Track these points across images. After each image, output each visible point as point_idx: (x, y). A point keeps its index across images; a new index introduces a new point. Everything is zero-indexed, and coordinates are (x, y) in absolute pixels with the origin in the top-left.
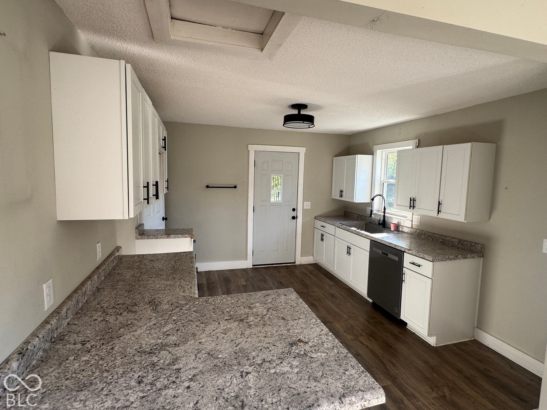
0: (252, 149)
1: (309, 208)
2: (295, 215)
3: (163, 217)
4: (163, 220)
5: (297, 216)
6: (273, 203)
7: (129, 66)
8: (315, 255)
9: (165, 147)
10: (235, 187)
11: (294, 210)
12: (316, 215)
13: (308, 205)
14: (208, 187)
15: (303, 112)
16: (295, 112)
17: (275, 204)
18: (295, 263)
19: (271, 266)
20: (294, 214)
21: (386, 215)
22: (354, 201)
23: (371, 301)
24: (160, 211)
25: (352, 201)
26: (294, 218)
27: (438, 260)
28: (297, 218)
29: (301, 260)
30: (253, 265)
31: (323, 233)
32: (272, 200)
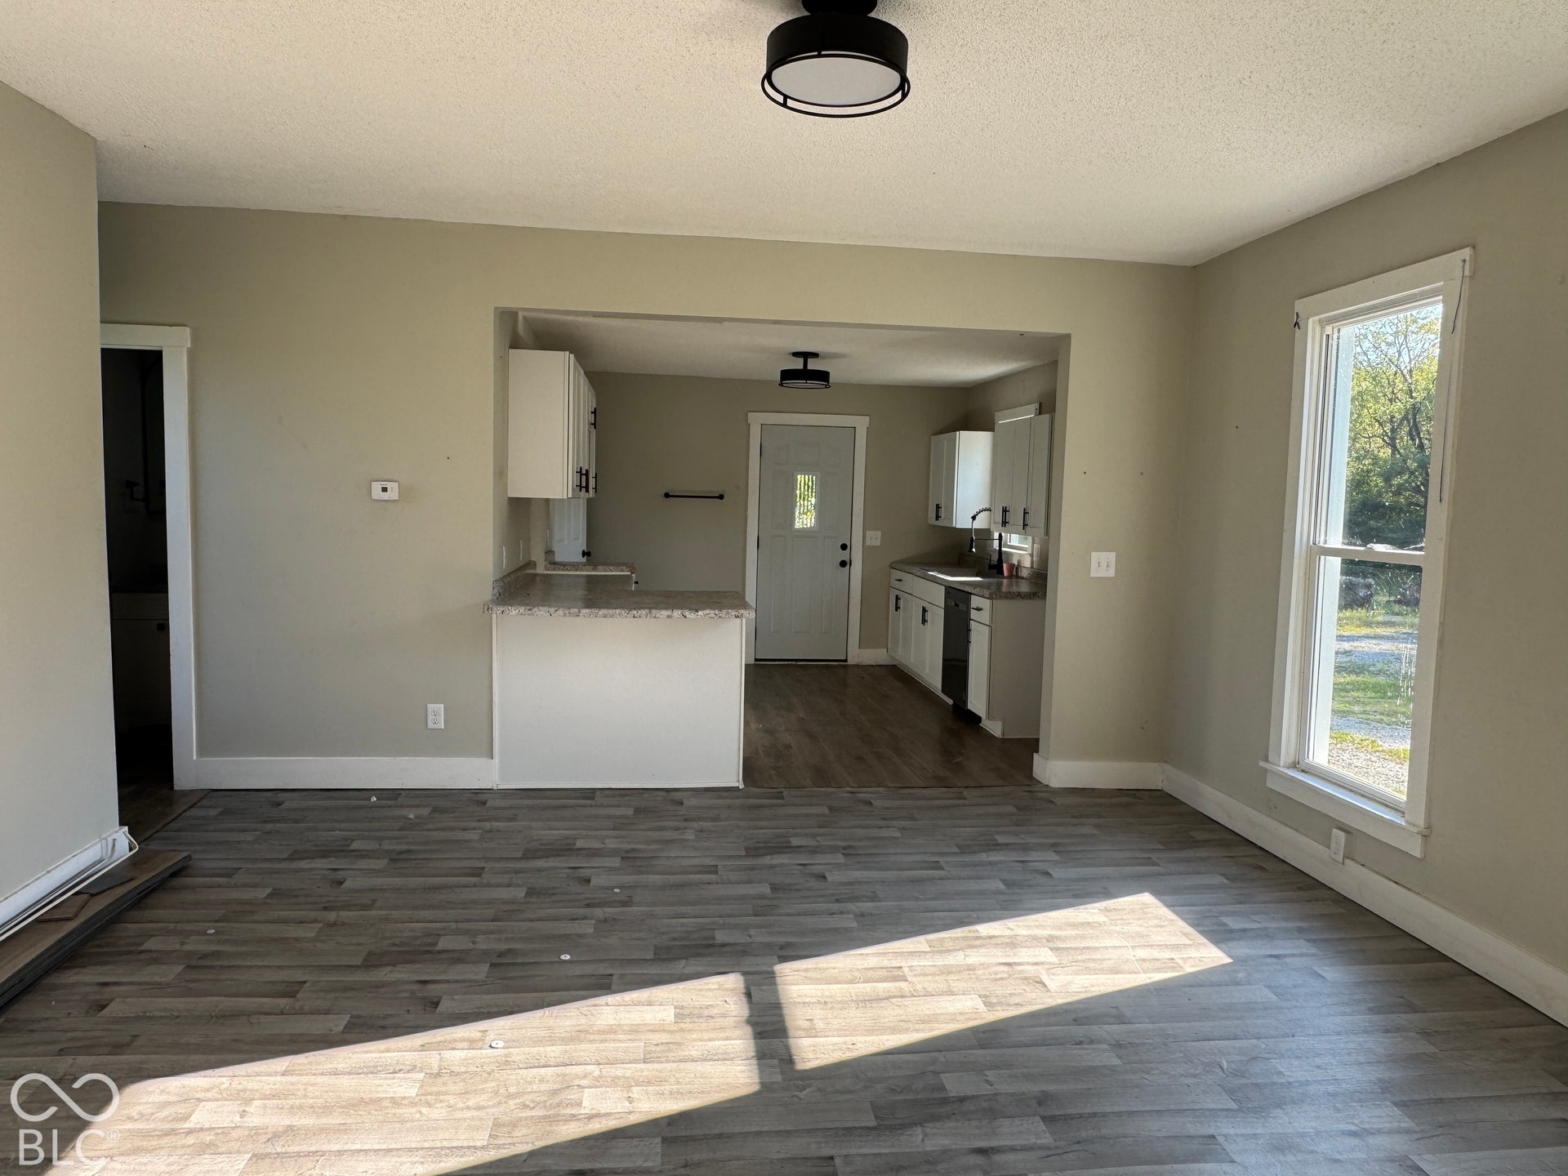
0: (756, 420)
1: (878, 544)
2: (847, 559)
3: (584, 551)
4: (583, 557)
5: (851, 561)
6: (799, 530)
7: (572, 356)
8: (889, 646)
9: (595, 424)
10: (721, 497)
11: (844, 547)
12: (895, 559)
13: (875, 538)
14: (667, 495)
15: (813, 365)
16: (798, 364)
17: (805, 533)
18: (846, 661)
19: (794, 663)
20: (844, 555)
21: (1003, 549)
22: (954, 525)
23: (951, 702)
24: (579, 539)
25: (949, 525)
26: (843, 564)
27: (998, 597)
28: (850, 565)
29: (858, 655)
30: (756, 660)
31: (898, 593)
32: (798, 525)
